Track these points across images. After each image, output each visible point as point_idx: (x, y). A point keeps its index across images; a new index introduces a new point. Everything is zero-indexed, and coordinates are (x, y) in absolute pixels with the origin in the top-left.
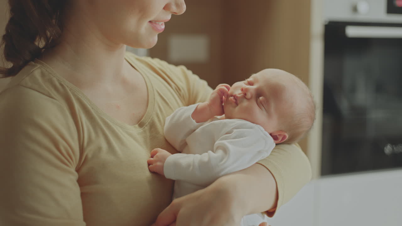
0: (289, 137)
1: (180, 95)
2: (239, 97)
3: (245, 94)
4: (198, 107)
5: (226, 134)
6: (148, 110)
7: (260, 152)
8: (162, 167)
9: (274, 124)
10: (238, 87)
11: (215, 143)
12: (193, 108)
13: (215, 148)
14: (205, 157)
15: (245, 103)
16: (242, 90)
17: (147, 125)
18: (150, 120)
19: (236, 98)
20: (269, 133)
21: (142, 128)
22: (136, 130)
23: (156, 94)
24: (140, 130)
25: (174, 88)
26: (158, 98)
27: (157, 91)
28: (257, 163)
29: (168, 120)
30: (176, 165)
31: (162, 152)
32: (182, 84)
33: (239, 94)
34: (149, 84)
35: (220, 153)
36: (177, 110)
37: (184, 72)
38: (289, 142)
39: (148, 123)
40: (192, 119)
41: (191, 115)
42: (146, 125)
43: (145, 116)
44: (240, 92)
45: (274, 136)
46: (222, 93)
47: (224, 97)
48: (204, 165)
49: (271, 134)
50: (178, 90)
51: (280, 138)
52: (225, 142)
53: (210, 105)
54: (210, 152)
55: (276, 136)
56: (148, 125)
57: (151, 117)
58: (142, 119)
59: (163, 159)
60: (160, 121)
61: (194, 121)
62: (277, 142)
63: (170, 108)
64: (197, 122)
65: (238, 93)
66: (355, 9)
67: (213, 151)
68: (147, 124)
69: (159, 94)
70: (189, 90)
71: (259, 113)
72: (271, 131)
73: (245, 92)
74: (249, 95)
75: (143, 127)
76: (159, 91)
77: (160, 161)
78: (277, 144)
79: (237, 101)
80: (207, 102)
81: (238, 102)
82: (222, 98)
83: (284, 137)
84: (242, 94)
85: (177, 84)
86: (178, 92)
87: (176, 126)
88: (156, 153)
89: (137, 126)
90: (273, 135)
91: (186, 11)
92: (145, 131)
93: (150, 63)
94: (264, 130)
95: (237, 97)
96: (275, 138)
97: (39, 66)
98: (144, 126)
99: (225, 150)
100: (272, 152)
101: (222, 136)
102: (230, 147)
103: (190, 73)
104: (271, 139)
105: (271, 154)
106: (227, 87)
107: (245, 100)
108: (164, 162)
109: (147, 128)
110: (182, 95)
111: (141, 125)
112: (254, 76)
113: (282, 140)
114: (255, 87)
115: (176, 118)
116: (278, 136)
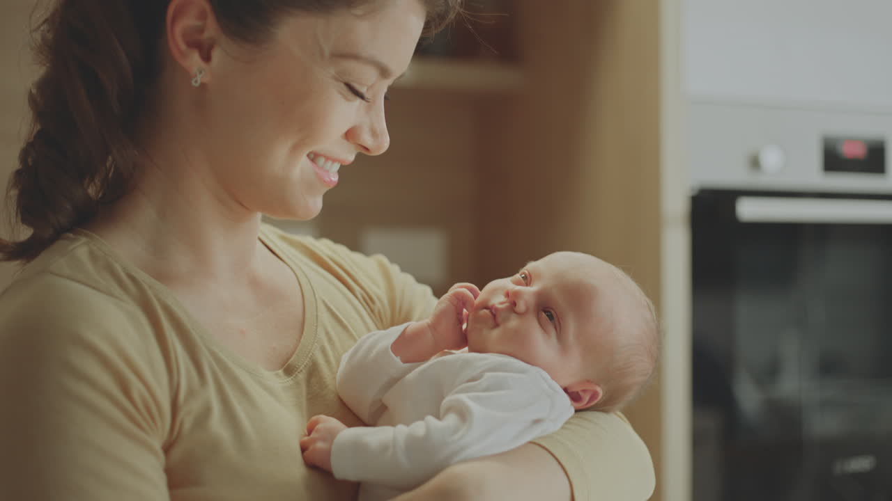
0: (603, 396)
1: (372, 311)
2: (502, 309)
3: (514, 304)
4: (408, 330)
5: (469, 381)
6: (302, 340)
7: (537, 422)
8: (328, 453)
9: (573, 368)
10: (498, 290)
11: (442, 398)
12: (396, 331)
13: (442, 410)
14: (419, 428)
15: (514, 322)
16: (507, 295)
17: (301, 371)
18: (308, 359)
19: (493, 311)
20: (561, 387)
21: (292, 377)
22: (278, 381)
23: (322, 308)
24: (288, 381)
25: (360, 296)
26: (325, 317)
27: (324, 302)
28: (531, 442)
29: (345, 358)
30: (358, 448)
31: (330, 422)
32: (378, 291)
33: (502, 303)
34: (306, 288)
35: (451, 420)
36: (364, 337)
37: (382, 266)
38: (603, 407)
39: (303, 366)
40: (393, 355)
41: (390, 346)
42: (299, 370)
43: (296, 352)
44: (502, 298)
45: (573, 393)
46: (461, 302)
47: (465, 310)
48: (416, 446)
49: (566, 390)
50: (368, 301)
51: (586, 398)
52: (463, 397)
53: (433, 326)
54: (431, 419)
55: (577, 393)
56: (304, 371)
57: (311, 354)
58: (292, 359)
59: (330, 436)
60: (328, 361)
61: (398, 360)
62: (579, 405)
63: (351, 336)
64: (405, 362)
65: (499, 301)
66: (755, 163)
67: (438, 417)
68: (301, 368)
69: (329, 309)
70: (392, 302)
71: (542, 342)
72: (567, 383)
73: (513, 299)
74: (521, 306)
75: (294, 375)
76: (326, 301)
77: (324, 440)
78: (577, 411)
79: (495, 317)
80: (427, 321)
81: (499, 319)
82: (459, 313)
83: (594, 395)
84: (507, 304)
85: (368, 290)
86: (367, 304)
87: (360, 370)
88: (316, 423)
89: (281, 372)
90: (569, 391)
91: (389, 148)
92: (297, 383)
93: (312, 247)
94: (549, 378)
95: (497, 309)
96: (575, 397)
97: (84, 240)
98: (297, 373)
99: (463, 414)
100: (567, 423)
101: (460, 385)
102: (475, 407)
103: (394, 269)
104: (566, 399)
105: (563, 428)
106: (471, 290)
107: (514, 316)
108: (331, 442)
109: (302, 376)
110: (376, 311)
111: (289, 371)
112: (531, 266)
113: (590, 401)
114: (534, 288)
115: (360, 354)
116: (581, 394)
